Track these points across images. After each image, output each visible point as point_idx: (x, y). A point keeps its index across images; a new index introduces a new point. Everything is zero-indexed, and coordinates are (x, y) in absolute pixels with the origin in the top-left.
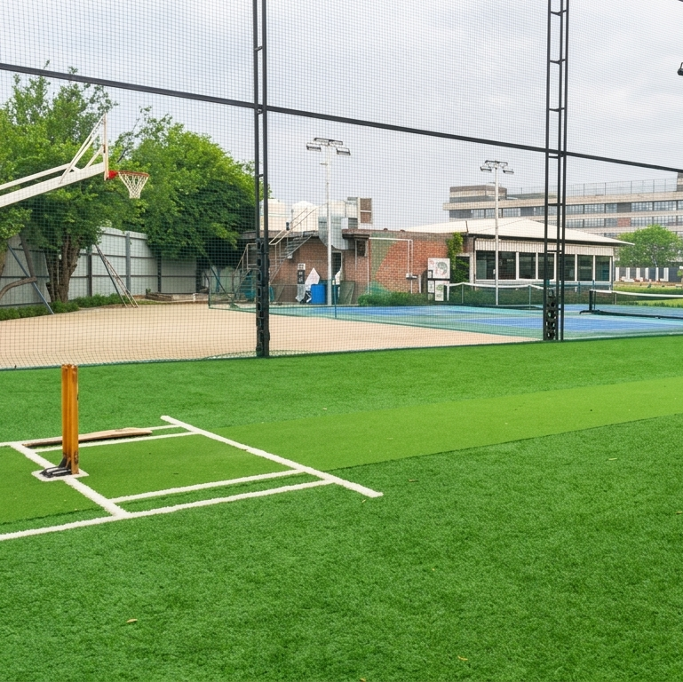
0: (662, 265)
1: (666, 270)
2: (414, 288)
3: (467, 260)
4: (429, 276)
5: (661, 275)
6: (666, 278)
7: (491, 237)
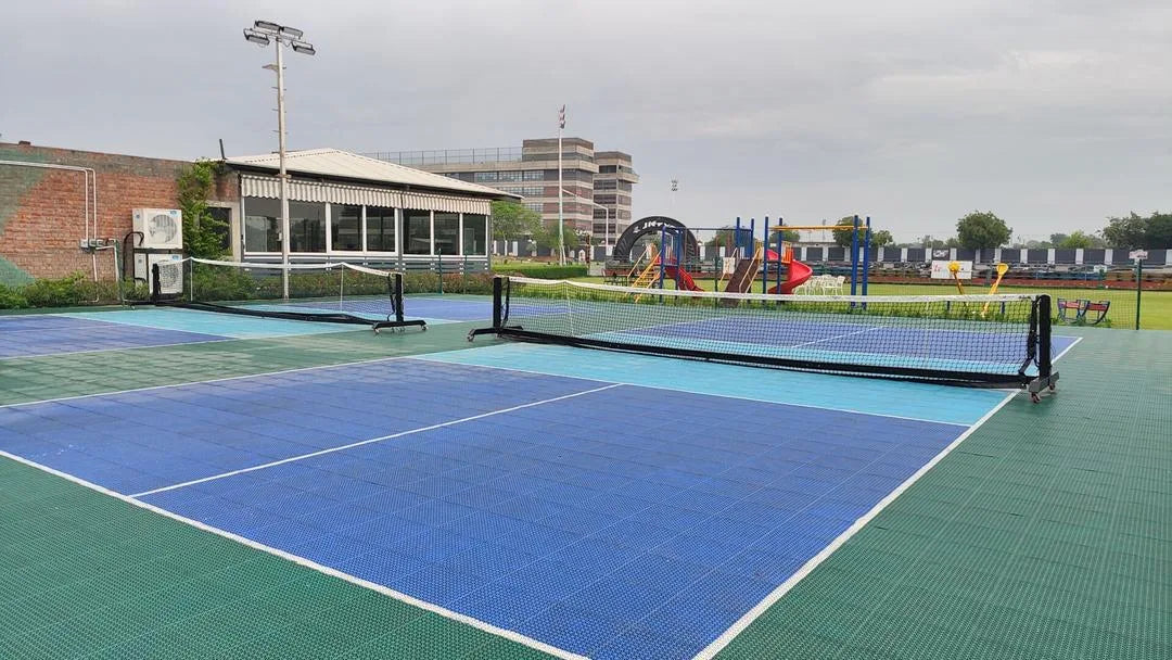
0: (511, 238)
1: (515, 244)
2: (103, 269)
3: (225, 214)
4: (136, 246)
5: (510, 250)
6: (515, 252)
7: (272, 173)
